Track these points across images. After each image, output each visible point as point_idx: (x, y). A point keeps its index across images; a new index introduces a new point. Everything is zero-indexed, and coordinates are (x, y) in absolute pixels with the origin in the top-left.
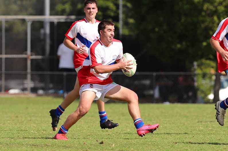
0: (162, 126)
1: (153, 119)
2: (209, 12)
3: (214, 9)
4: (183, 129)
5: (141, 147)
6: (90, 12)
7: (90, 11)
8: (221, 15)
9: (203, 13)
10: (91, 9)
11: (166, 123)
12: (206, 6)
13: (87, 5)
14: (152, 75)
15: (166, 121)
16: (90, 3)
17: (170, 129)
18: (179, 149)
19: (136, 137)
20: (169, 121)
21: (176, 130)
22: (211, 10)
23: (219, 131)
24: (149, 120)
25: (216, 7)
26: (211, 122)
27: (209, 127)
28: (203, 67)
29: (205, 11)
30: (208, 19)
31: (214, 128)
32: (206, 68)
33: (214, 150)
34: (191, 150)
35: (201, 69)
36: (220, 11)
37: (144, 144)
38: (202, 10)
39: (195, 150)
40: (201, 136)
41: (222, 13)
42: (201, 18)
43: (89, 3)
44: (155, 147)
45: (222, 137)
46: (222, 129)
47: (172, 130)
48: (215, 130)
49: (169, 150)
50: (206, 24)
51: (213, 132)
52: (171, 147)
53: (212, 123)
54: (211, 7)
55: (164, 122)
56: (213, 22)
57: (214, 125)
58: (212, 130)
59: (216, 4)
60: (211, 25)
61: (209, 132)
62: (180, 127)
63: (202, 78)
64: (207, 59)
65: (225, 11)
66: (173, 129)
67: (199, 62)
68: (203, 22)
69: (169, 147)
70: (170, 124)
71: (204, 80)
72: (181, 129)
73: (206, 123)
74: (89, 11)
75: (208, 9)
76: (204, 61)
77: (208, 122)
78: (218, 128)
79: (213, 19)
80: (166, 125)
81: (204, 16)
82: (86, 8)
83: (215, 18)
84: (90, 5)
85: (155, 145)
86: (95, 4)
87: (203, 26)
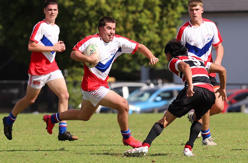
0: (31, 137)
1: (22, 130)
2: (80, 17)
3: (85, 14)
4: (53, 140)
5: (9, 159)
6: (52, 14)
7: (52, 12)
8: (93, 20)
9: (74, 19)
10: (53, 10)
11: (36, 134)
12: (77, 11)
13: (49, 6)
14: (21, 83)
15: (35, 131)
16: (52, 4)
17: (40, 140)
18: (49, 161)
19: (4, 149)
20: (38, 131)
21: (46, 141)
22: (82, 15)
23: (91, 142)
24: (17, 131)
25: (87, 12)
26: (83, 132)
27: (81, 138)
28: (74, 75)
29: (76, 17)
30: (79, 25)
31: (86, 139)
32: (77, 76)
33: (86, 162)
34: (62, 161)
35: (72, 77)
36: (92, 16)
37: (12, 156)
38: (73, 15)
39: (66, 162)
40: (73, 147)
41: (94, 18)
42: (72, 24)
43: (50, 3)
44: (24, 159)
45: (94, 148)
46: (94, 140)
47: (41, 141)
48: (87, 141)
49: (39, 162)
50: (77, 29)
51: (85, 143)
52: (41, 159)
53: (84, 134)
54: (82, 12)
55: (33, 133)
56: (85, 28)
57: (85, 136)
58: (83, 141)
59: (87, 9)
60: (82, 31)
61: (81, 143)
62: (50, 138)
63: (73, 87)
64: (78, 67)
65: (96, 16)
66: (43, 140)
67: (70, 69)
68: (74, 27)
69: (39, 158)
70: (40, 135)
71: (75, 88)
72: (51, 140)
73: (78, 134)
74: (50, 12)
75: (79, 14)
76: (74, 68)
77: (79, 132)
78: (90, 138)
79: (84, 25)
80: (35, 136)
81: (75, 22)
82: (47, 8)
83: (87, 24)
84: (52, 6)
85: (24, 157)
86: (57, 5)
87: (74, 32)
